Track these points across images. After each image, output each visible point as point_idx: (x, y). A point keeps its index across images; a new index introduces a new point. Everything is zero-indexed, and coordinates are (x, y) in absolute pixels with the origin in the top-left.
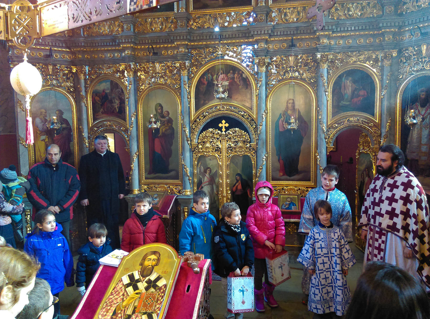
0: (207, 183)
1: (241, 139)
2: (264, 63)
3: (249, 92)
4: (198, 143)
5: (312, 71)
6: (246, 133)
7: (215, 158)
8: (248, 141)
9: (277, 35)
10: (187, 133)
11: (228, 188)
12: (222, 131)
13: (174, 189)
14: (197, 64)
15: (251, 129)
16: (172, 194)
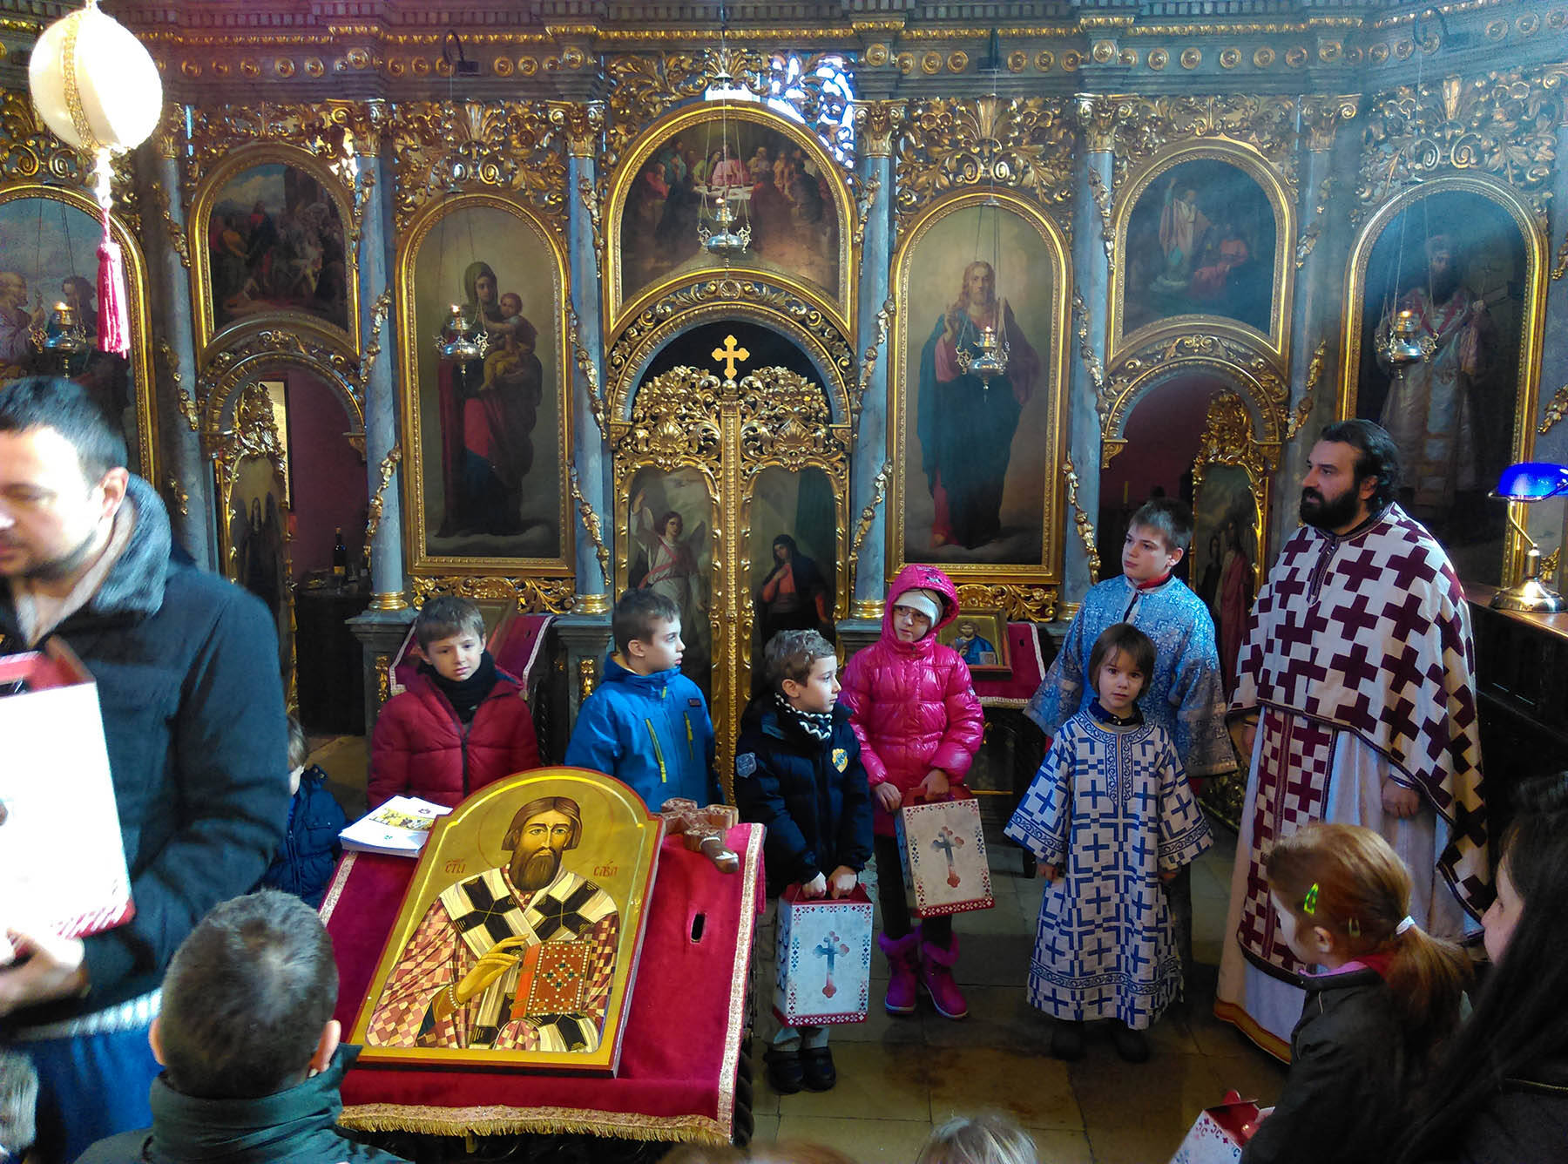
0: (667, 571)
1: (796, 409)
2: (888, 125)
3: (828, 229)
4: (632, 419)
5: (1058, 159)
6: (813, 384)
7: (696, 477)
8: (821, 415)
9: (936, 19)
10: (591, 379)
11: (745, 591)
12: (723, 378)
13: (541, 594)
14: (630, 116)
15: (834, 371)
16: (531, 611)
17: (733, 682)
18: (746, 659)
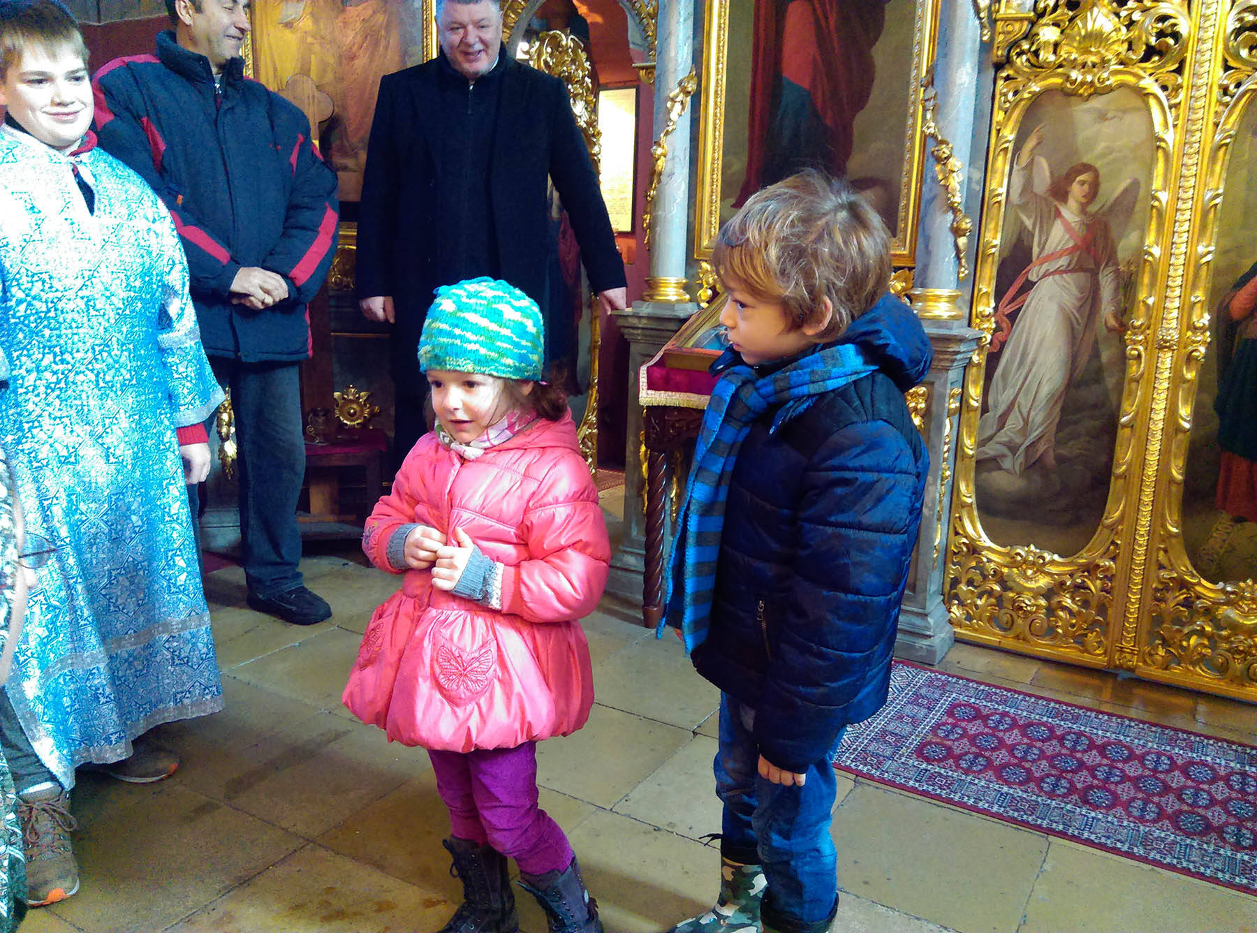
0: (1063, 261)
4: (1035, 8)
7: (1137, 102)
11: (1200, 295)
17: (1155, 447)
18: (1185, 411)
